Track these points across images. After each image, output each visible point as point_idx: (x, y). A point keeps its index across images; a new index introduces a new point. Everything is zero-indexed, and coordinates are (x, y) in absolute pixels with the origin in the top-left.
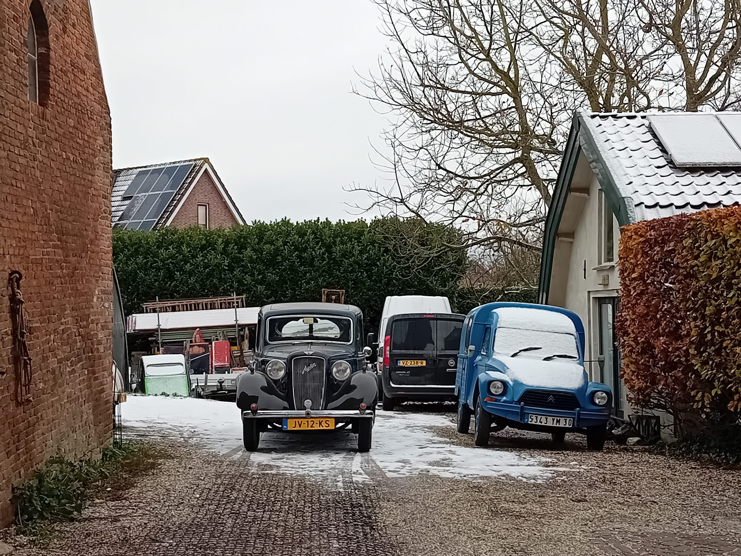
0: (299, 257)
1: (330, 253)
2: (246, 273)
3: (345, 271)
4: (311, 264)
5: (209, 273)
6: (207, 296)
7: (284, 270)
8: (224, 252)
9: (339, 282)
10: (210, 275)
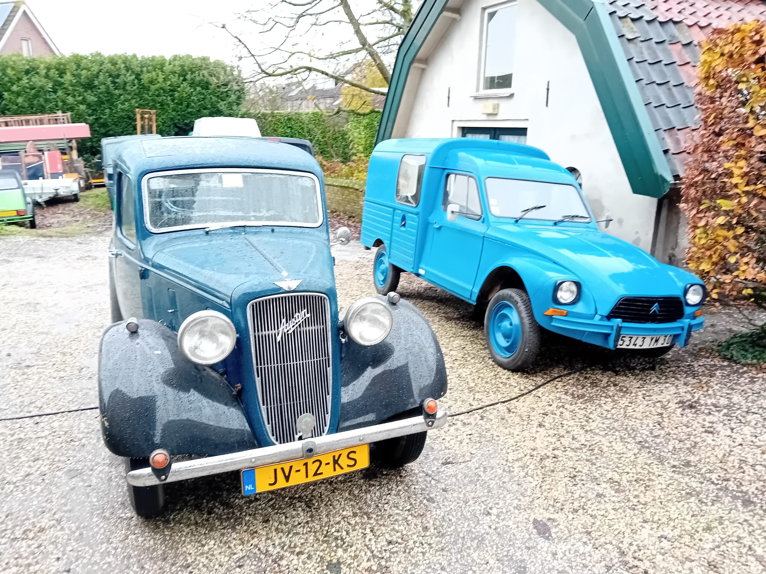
0: (114, 82)
1: (140, 80)
2: (68, 94)
3: (153, 95)
4: (124, 89)
5: (35, 94)
6: (35, 113)
7: (101, 93)
8: (47, 76)
9: (148, 104)
10: (36, 96)
